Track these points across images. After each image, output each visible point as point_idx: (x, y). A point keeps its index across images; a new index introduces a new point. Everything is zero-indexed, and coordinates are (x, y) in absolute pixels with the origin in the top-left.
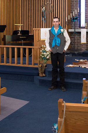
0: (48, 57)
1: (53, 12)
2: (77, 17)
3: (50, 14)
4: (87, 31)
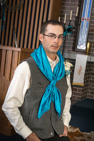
1: (21, 10)
2: (71, 26)
3: (15, 12)
4: (90, 61)
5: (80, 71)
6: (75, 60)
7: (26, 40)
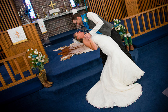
0: (43, 61)
4: (44, 20)
5: (42, 26)
6: (38, 23)
7: (6, 25)
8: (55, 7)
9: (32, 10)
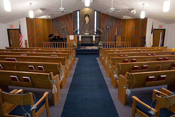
4: (82, 36)
6: (79, 36)
8: (87, 32)
9: (79, 31)
